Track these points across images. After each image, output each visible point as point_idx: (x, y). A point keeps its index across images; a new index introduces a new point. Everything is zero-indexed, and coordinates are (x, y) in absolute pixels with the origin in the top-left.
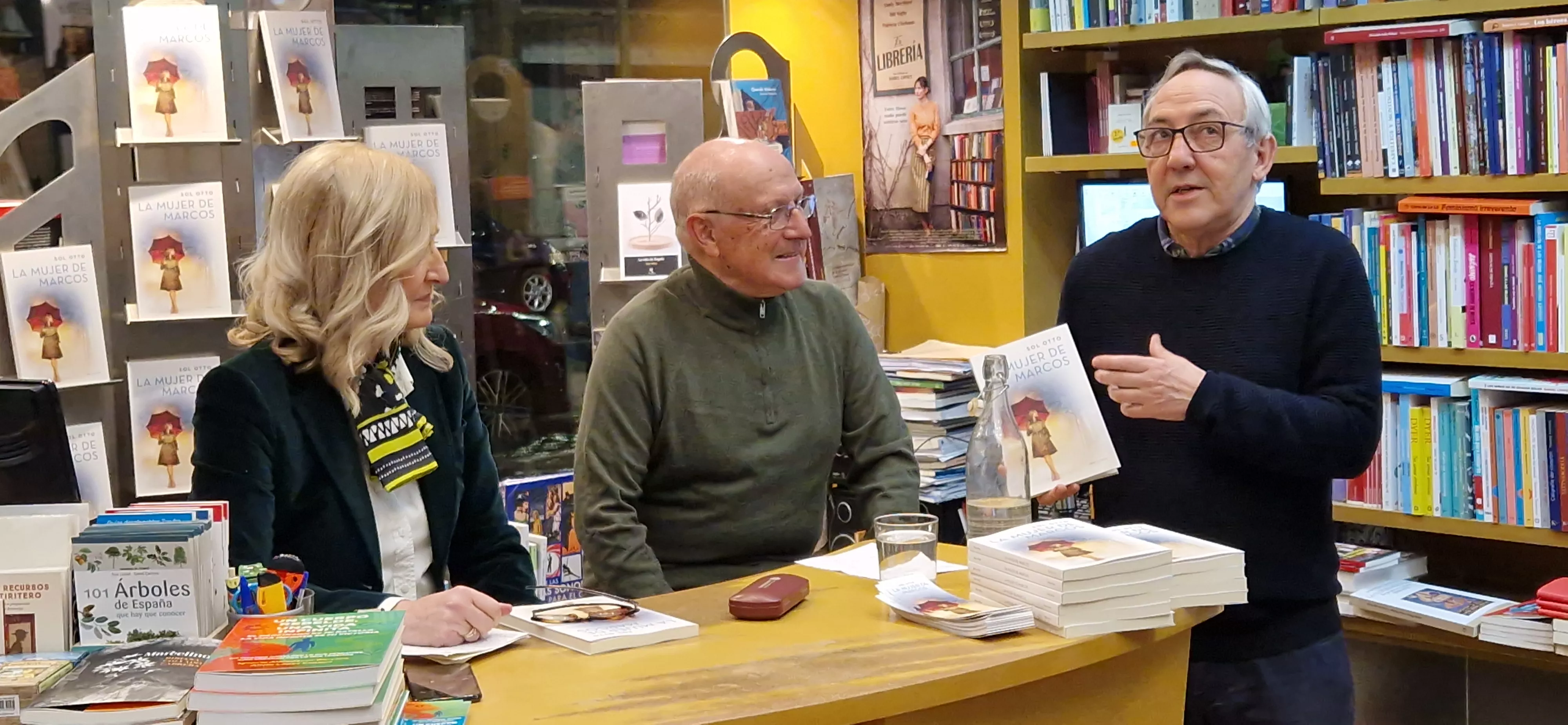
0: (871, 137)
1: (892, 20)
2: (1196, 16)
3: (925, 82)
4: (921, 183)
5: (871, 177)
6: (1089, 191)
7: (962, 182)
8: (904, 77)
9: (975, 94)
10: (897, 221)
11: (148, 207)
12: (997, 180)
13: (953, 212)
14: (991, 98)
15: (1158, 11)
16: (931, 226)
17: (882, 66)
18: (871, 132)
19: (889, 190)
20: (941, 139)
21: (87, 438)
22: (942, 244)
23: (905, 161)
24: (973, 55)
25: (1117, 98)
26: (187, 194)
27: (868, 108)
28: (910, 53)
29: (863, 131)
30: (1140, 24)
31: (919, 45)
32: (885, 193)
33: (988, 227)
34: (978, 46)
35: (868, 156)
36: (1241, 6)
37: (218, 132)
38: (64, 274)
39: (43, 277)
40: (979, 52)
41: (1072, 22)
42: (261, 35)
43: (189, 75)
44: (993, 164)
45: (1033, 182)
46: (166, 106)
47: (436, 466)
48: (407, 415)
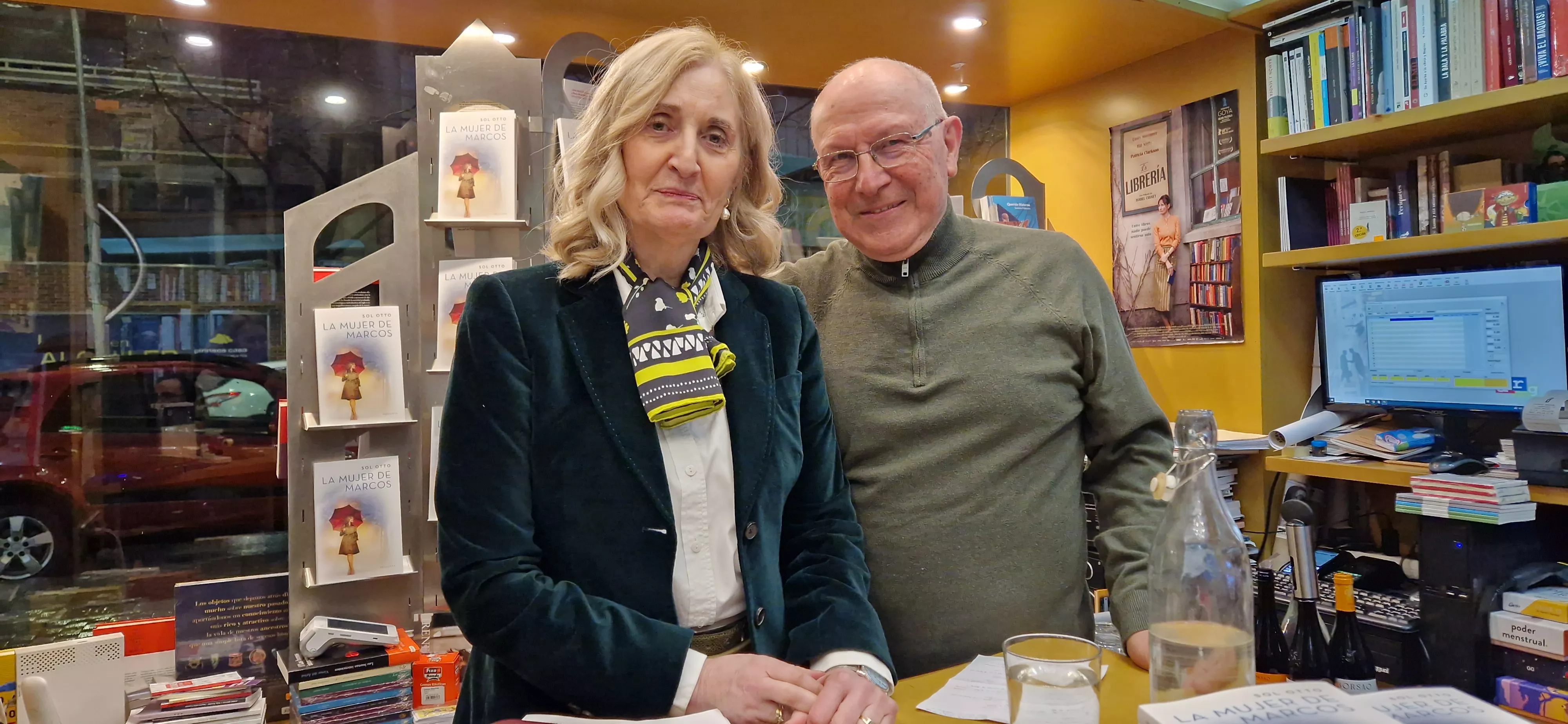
0: (1119, 252)
1: (1139, 151)
2: (1455, 95)
3: (1167, 200)
4: (1163, 286)
5: (1119, 283)
6: (1328, 287)
7: (1201, 283)
8: (1149, 198)
9: (1214, 205)
10: (1141, 320)
11: (453, 277)
12: (1235, 278)
13: (1192, 310)
14: (1229, 206)
15: (1409, 98)
16: (1172, 323)
17: (1129, 191)
18: (1119, 246)
19: (1134, 295)
20: (1182, 247)
21: (382, 469)
22: (1182, 339)
23: (1148, 268)
24: (1212, 170)
25: (1359, 198)
26: (484, 267)
27: (1117, 227)
28: (1155, 176)
29: (1113, 246)
30: (1387, 113)
31: (1163, 168)
32: (1131, 296)
33: (1226, 321)
34: (1216, 162)
35: (1117, 266)
36: (1511, 77)
37: (508, 215)
38: (370, 329)
39: (351, 331)
40: (1218, 167)
41: (1312, 124)
42: (557, 139)
43: (487, 167)
44: (1231, 263)
45: (1270, 276)
46: (466, 192)
47: (721, 398)
48: (696, 337)
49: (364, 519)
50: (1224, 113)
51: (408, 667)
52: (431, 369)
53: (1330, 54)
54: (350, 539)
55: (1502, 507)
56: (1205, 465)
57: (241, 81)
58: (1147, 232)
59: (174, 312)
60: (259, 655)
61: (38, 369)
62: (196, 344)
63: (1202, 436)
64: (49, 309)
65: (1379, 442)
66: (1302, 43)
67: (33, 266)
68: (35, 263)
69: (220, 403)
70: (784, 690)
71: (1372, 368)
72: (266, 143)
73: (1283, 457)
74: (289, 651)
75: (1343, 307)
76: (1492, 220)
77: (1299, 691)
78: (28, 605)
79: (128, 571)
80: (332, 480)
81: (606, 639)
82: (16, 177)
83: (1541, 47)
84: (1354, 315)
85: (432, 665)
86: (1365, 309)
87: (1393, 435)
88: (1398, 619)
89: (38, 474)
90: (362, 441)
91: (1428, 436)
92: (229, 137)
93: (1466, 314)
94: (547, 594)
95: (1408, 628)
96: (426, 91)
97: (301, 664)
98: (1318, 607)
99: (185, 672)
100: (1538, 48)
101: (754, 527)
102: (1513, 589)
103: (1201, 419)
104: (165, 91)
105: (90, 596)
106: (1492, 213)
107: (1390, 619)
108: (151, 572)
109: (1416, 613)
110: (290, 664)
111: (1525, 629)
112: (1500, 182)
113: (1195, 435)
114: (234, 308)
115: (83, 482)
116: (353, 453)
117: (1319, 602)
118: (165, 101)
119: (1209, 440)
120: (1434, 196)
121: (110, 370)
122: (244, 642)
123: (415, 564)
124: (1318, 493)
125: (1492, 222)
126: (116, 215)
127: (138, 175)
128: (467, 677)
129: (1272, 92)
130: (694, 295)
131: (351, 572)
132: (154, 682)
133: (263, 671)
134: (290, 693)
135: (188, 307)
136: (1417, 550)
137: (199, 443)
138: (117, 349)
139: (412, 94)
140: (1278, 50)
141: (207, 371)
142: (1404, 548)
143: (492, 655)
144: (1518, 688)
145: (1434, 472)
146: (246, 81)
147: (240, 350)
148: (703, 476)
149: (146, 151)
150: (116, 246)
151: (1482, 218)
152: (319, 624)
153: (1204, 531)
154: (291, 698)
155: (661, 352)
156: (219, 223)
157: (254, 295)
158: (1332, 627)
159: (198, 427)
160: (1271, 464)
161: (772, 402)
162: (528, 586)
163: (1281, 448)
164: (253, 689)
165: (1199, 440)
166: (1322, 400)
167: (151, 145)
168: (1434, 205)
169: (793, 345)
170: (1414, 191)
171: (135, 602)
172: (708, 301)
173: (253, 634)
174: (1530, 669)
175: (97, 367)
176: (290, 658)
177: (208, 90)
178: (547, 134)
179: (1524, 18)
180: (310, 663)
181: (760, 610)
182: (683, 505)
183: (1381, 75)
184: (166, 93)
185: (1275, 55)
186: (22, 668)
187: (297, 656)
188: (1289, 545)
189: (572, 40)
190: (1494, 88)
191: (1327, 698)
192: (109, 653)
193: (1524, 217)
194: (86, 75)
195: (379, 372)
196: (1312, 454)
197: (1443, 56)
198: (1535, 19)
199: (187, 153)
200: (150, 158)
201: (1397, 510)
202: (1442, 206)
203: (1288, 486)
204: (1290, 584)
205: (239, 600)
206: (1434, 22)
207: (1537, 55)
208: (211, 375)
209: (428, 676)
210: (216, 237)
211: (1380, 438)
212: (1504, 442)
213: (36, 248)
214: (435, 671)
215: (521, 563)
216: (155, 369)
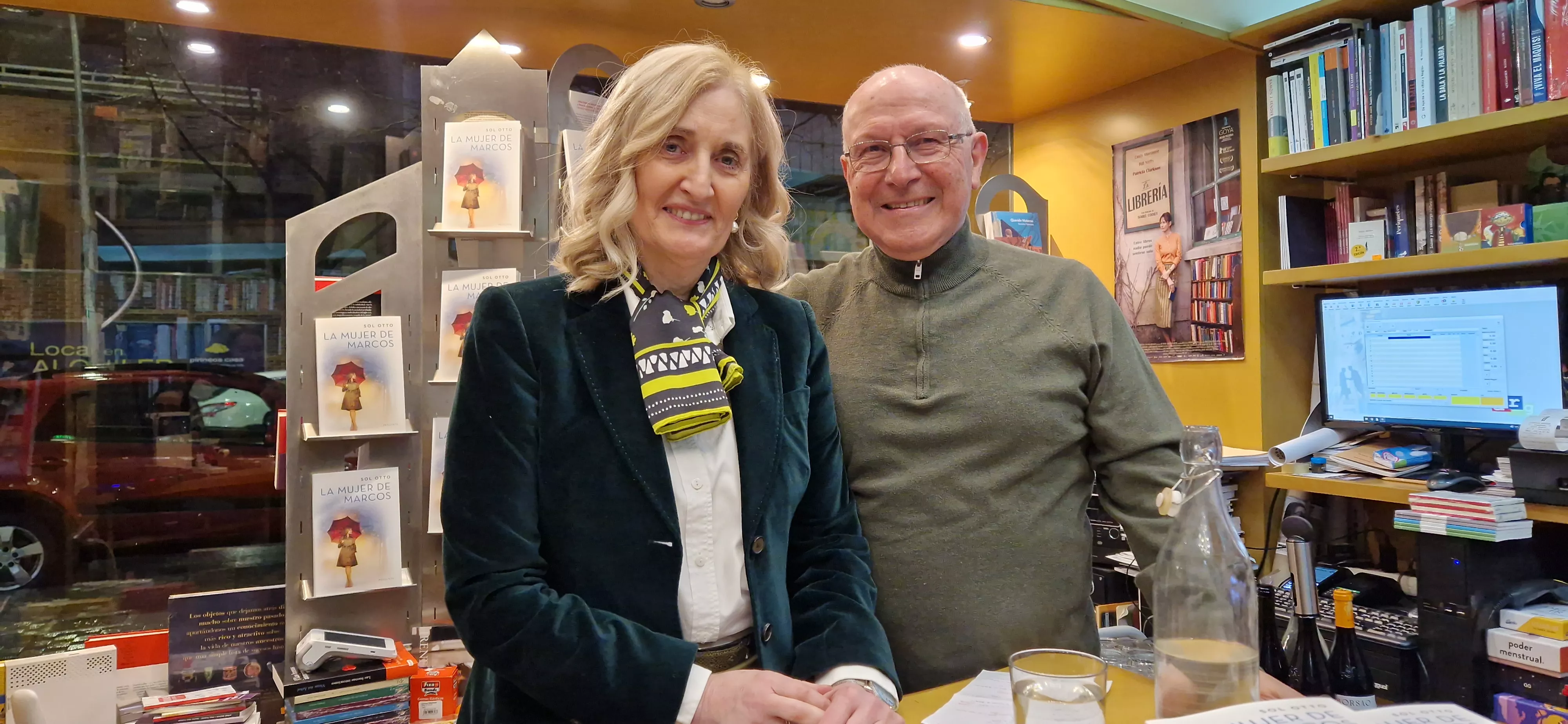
0: (1121, 268)
1: (1142, 168)
2: (1452, 117)
3: (1169, 217)
4: (1165, 303)
6: (1327, 305)
7: (1202, 300)
8: (1152, 215)
9: (1215, 223)
11: (456, 288)
12: (1236, 296)
13: (1193, 327)
14: (1229, 225)
15: (1407, 119)
16: (1173, 340)
17: (1131, 208)
18: (1121, 262)
19: (1135, 312)
20: (1183, 264)
21: (383, 481)
22: (1183, 355)
23: (1150, 285)
24: (1213, 189)
25: (1358, 218)
26: (487, 278)
27: (1119, 243)
28: (1157, 194)
29: (1115, 263)
30: (1385, 134)
31: (1164, 186)
32: (1133, 313)
33: (1226, 338)
34: (1218, 180)
35: (1119, 283)
36: (1508, 100)
37: (512, 225)
38: (371, 340)
39: (352, 341)
40: (1219, 185)
41: (1311, 144)
42: (563, 149)
43: (492, 177)
44: (1231, 281)
45: (1270, 294)
46: (470, 203)
47: (727, 411)
48: (703, 350)
49: (362, 531)
50: (1225, 132)
51: (406, 681)
52: (432, 379)
53: (1329, 75)
54: (348, 552)
55: (1499, 525)
56: (1210, 481)
57: (242, 89)
58: (1148, 249)
59: (170, 320)
60: (253, 668)
61: (33, 377)
62: (192, 353)
63: (1208, 451)
64: (43, 317)
65: (1378, 459)
66: (1302, 64)
67: (30, 273)
68: (31, 270)
69: (216, 412)
70: (789, 705)
71: (1370, 385)
72: (267, 150)
73: (1283, 473)
74: (284, 665)
75: (1342, 325)
76: (1488, 240)
77: (1304, 707)
78: (19, 618)
79: (122, 582)
80: (331, 492)
81: (609, 654)
82: (14, 182)
83: (1537, 70)
84: (1353, 333)
85: (430, 679)
86: (1363, 327)
87: (1391, 452)
88: (1397, 635)
89: (29, 484)
90: (361, 452)
91: (1425, 453)
92: (229, 144)
93: (1463, 333)
94: (552, 607)
95: (1406, 644)
96: (431, 100)
97: (297, 678)
98: (1317, 624)
99: (177, 685)
100: (1534, 71)
101: (761, 541)
102: (1510, 606)
103: (1207, 435)
104: (165, 98)
105: (82, 608)
106: (1488, 234)
107: (1389, 635)
108: (145, 584)
109: (1414, 630)
110: (286, 677)
111: (1522, 646)
112: (1497, 203)
113: (1202, 451)
114: (231, 317)
115: (76, 492)
116: (353, 464)
117: (1318, 619)
118: (165, 109)
119: (1214, 455)
120: (1431, 216)
121: (105, 379)
122: (238, 655)
123: (414, 578)
124: (1317, 511)
125: (1489, 243)
126: (113, 222)
127: (135, 183)
128: (468, 692)
129: (1273, 112)
130: (702, 308)
131: (349, 584)
132: (146, 695)
133: (258, 685)
134: (286, 708)
135: (184, 316)
136: (1414, 567)
137: (194, 452)
138: (112, 357)
139: (416, 104)
140: (1279, 71)
141: (200, 381)
142: (1402, 565)
143: (493, 669)
144: (1516, 705)
145: (1432, 490)
146: (246, 89)
147: (236, 360)
148: (709, 489)
149: (143, 158)
150: (113, 254)
151: (1479, 239)
152: (316, 637)
153: (1209, 546)
154: (286, 712)
155: (667, 365)
156: (217, 230)
157: (252, 305)
158: (1331, 643)
159: (193, 437)
160: (1271, 480)
161: (781, 416)
162: (533, 599)
163: (1281, 464)
164: (248, 703)
165: (1204, 457)
166: (1321, 417)
167: (149, 152)
168: (1431, 225)
169: (801, 359)
170: (1412, 213)
171: (127, 614)
172: (717, 314)
173: (249, 647)
174: (1528, 686)
175: (91, 376)
176: (286, 672)
177: (208, 98)
178: (553, 146)
179: (1521, 42)
180: (306, 677)
181: (767, 625)
182: (688, 519)
183: (1379, 96)
184: (164, 100)
185: (1276, 76)
186: (12, 681)
187: (293, 669)
188: (1289, 562)
189: (579, 51)
190: (1491, 110)
191: (1331, 713)
192: (101, 666)
193: (1521, 238)
194: (84, 82)
195: (380, 382)
196: (1312, 470)
197: (1441, 78)
198: (1531, 43)
199: (186, 161)
200: (148, 165)
201: (1396, 527)
202: (1439, 226)
203: (1288, 502)
204: (1289, 601)
205: (234, 612)
206: (1432, 45)
207: (1533, 78)
208: (204, 384)
209: (426, 690)
210: (213, 246)
211: (1378, 455)
212: (1500, 460)
213: (33, 256)
214: (433, 685)
215: (526, 575)
216: (149, 378)
